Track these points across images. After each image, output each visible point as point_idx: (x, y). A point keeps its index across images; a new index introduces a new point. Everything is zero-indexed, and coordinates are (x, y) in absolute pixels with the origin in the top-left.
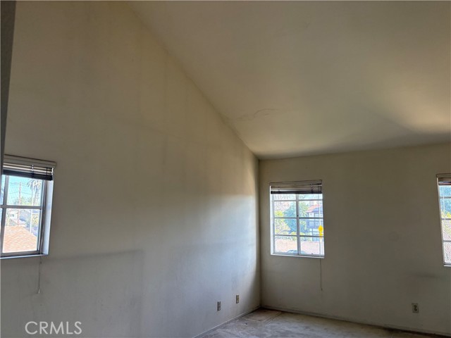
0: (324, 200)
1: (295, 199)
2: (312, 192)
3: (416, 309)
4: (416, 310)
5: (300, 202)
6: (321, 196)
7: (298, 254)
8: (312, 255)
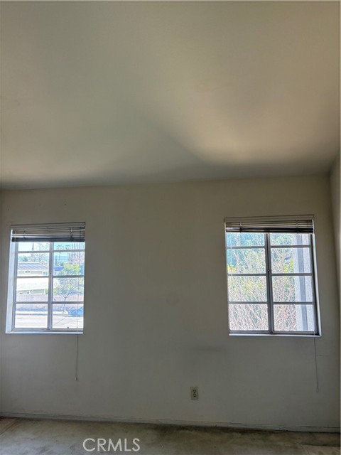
0: (86, 250)
1: (48, 249)
2: (72, 239)
3: (195, 394)
4: (195, 396)
5: (55, 254)
6: (82, 245)
7: (48, 329)
8: (68, 330)
